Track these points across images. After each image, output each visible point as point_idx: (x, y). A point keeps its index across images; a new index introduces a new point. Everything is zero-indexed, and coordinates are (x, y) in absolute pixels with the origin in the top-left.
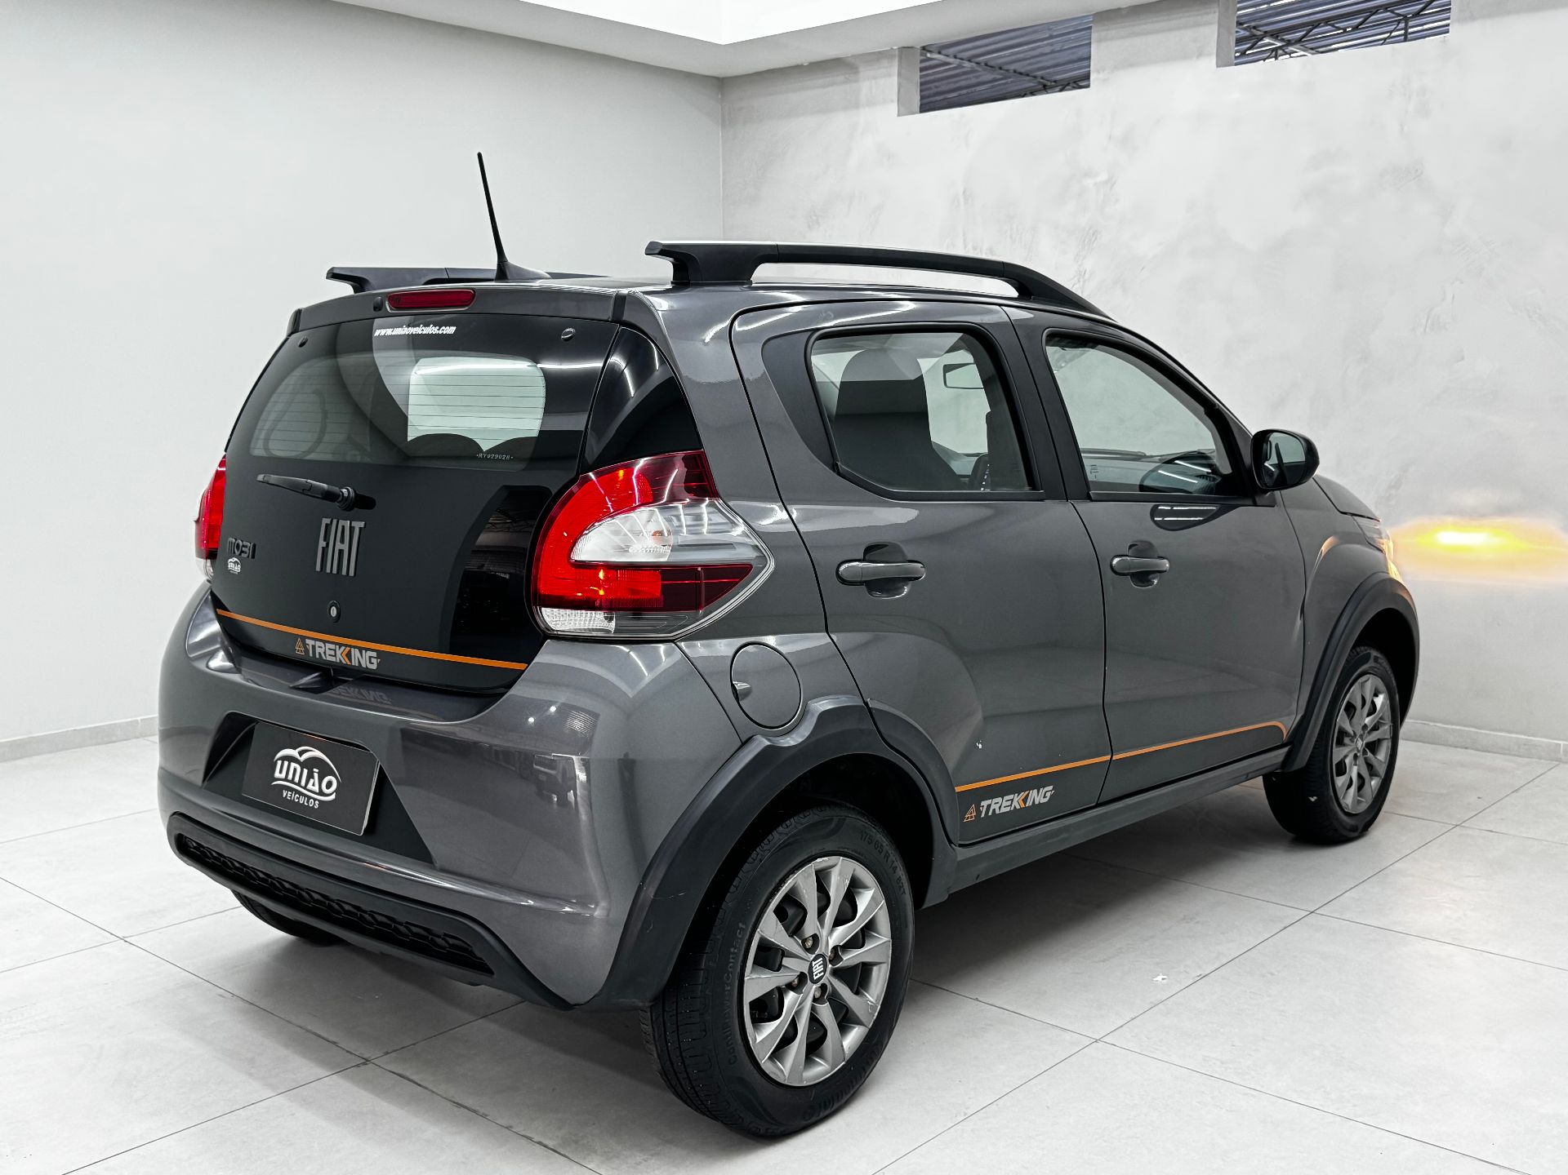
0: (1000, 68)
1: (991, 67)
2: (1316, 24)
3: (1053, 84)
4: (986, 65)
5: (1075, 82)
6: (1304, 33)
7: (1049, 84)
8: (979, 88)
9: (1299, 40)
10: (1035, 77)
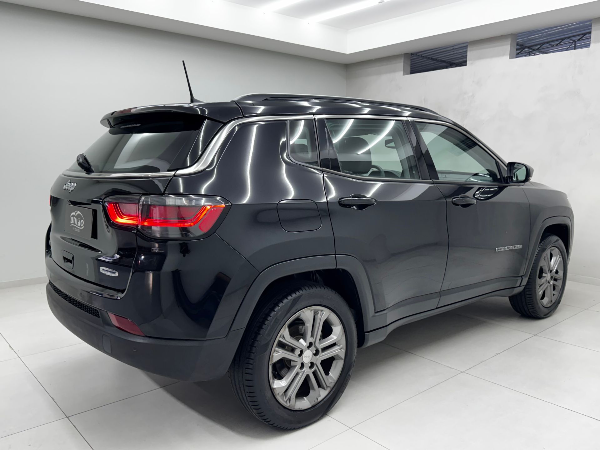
0: (436, 60)
2: (543, 44)
3: (454, 65)
4: (431, 58)
5: (462, 64)
6: (539, 47)
8: (428, 66)
10: (448, 62)
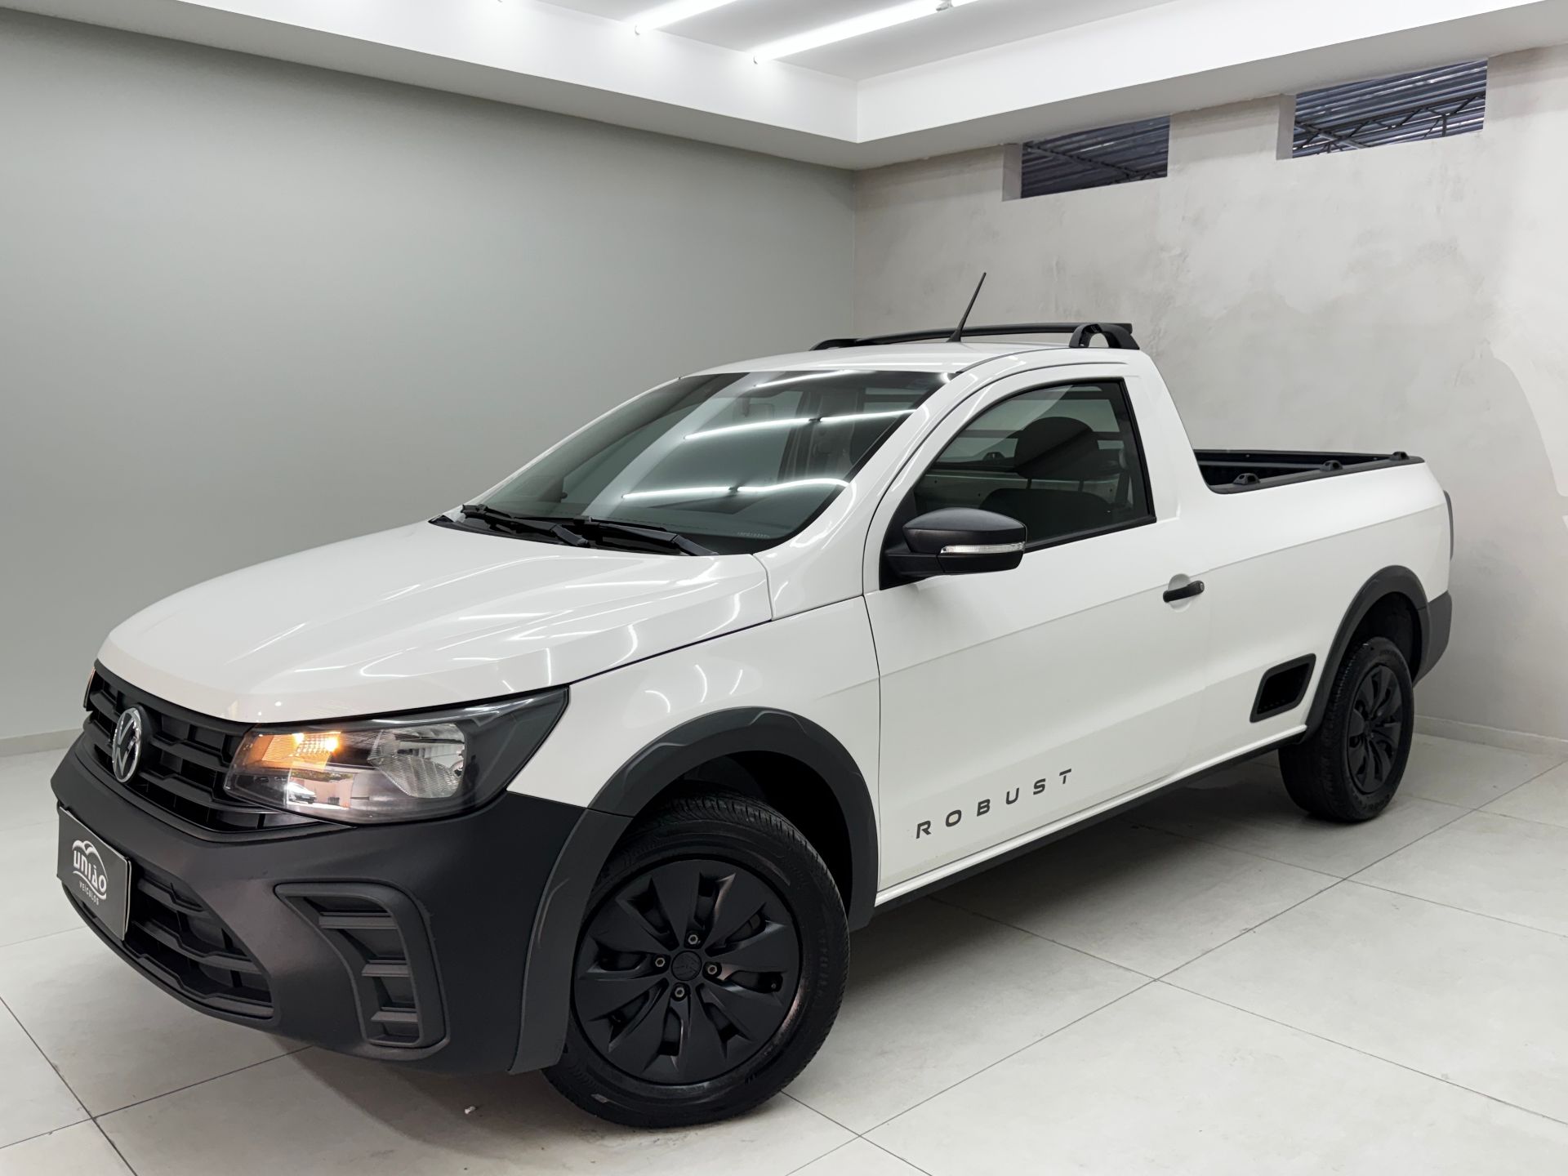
0: (1090, 161)
1: (1083, 159)
2: (1365, 122)
3: (1135, 174)
4: (1078, 158)
5: (1154, 172)
6: (1353, 130)
7: (1132, 173)
8: (1070, 177)
9: (1349, 136)
10: (1119, 168)
